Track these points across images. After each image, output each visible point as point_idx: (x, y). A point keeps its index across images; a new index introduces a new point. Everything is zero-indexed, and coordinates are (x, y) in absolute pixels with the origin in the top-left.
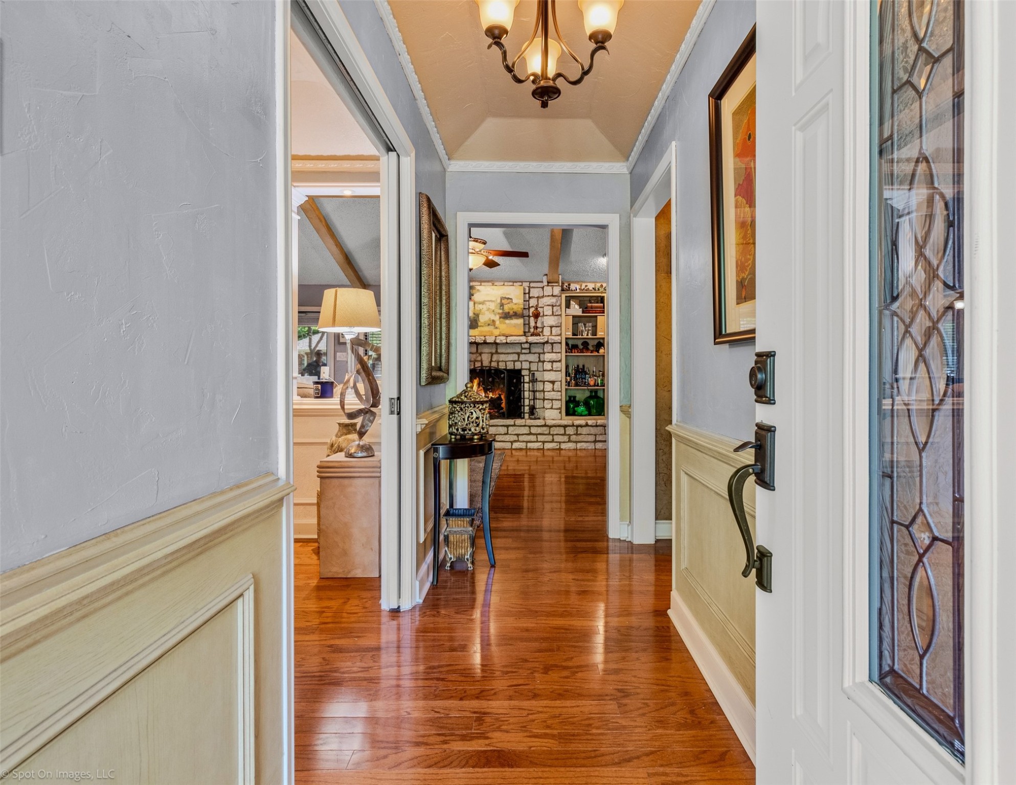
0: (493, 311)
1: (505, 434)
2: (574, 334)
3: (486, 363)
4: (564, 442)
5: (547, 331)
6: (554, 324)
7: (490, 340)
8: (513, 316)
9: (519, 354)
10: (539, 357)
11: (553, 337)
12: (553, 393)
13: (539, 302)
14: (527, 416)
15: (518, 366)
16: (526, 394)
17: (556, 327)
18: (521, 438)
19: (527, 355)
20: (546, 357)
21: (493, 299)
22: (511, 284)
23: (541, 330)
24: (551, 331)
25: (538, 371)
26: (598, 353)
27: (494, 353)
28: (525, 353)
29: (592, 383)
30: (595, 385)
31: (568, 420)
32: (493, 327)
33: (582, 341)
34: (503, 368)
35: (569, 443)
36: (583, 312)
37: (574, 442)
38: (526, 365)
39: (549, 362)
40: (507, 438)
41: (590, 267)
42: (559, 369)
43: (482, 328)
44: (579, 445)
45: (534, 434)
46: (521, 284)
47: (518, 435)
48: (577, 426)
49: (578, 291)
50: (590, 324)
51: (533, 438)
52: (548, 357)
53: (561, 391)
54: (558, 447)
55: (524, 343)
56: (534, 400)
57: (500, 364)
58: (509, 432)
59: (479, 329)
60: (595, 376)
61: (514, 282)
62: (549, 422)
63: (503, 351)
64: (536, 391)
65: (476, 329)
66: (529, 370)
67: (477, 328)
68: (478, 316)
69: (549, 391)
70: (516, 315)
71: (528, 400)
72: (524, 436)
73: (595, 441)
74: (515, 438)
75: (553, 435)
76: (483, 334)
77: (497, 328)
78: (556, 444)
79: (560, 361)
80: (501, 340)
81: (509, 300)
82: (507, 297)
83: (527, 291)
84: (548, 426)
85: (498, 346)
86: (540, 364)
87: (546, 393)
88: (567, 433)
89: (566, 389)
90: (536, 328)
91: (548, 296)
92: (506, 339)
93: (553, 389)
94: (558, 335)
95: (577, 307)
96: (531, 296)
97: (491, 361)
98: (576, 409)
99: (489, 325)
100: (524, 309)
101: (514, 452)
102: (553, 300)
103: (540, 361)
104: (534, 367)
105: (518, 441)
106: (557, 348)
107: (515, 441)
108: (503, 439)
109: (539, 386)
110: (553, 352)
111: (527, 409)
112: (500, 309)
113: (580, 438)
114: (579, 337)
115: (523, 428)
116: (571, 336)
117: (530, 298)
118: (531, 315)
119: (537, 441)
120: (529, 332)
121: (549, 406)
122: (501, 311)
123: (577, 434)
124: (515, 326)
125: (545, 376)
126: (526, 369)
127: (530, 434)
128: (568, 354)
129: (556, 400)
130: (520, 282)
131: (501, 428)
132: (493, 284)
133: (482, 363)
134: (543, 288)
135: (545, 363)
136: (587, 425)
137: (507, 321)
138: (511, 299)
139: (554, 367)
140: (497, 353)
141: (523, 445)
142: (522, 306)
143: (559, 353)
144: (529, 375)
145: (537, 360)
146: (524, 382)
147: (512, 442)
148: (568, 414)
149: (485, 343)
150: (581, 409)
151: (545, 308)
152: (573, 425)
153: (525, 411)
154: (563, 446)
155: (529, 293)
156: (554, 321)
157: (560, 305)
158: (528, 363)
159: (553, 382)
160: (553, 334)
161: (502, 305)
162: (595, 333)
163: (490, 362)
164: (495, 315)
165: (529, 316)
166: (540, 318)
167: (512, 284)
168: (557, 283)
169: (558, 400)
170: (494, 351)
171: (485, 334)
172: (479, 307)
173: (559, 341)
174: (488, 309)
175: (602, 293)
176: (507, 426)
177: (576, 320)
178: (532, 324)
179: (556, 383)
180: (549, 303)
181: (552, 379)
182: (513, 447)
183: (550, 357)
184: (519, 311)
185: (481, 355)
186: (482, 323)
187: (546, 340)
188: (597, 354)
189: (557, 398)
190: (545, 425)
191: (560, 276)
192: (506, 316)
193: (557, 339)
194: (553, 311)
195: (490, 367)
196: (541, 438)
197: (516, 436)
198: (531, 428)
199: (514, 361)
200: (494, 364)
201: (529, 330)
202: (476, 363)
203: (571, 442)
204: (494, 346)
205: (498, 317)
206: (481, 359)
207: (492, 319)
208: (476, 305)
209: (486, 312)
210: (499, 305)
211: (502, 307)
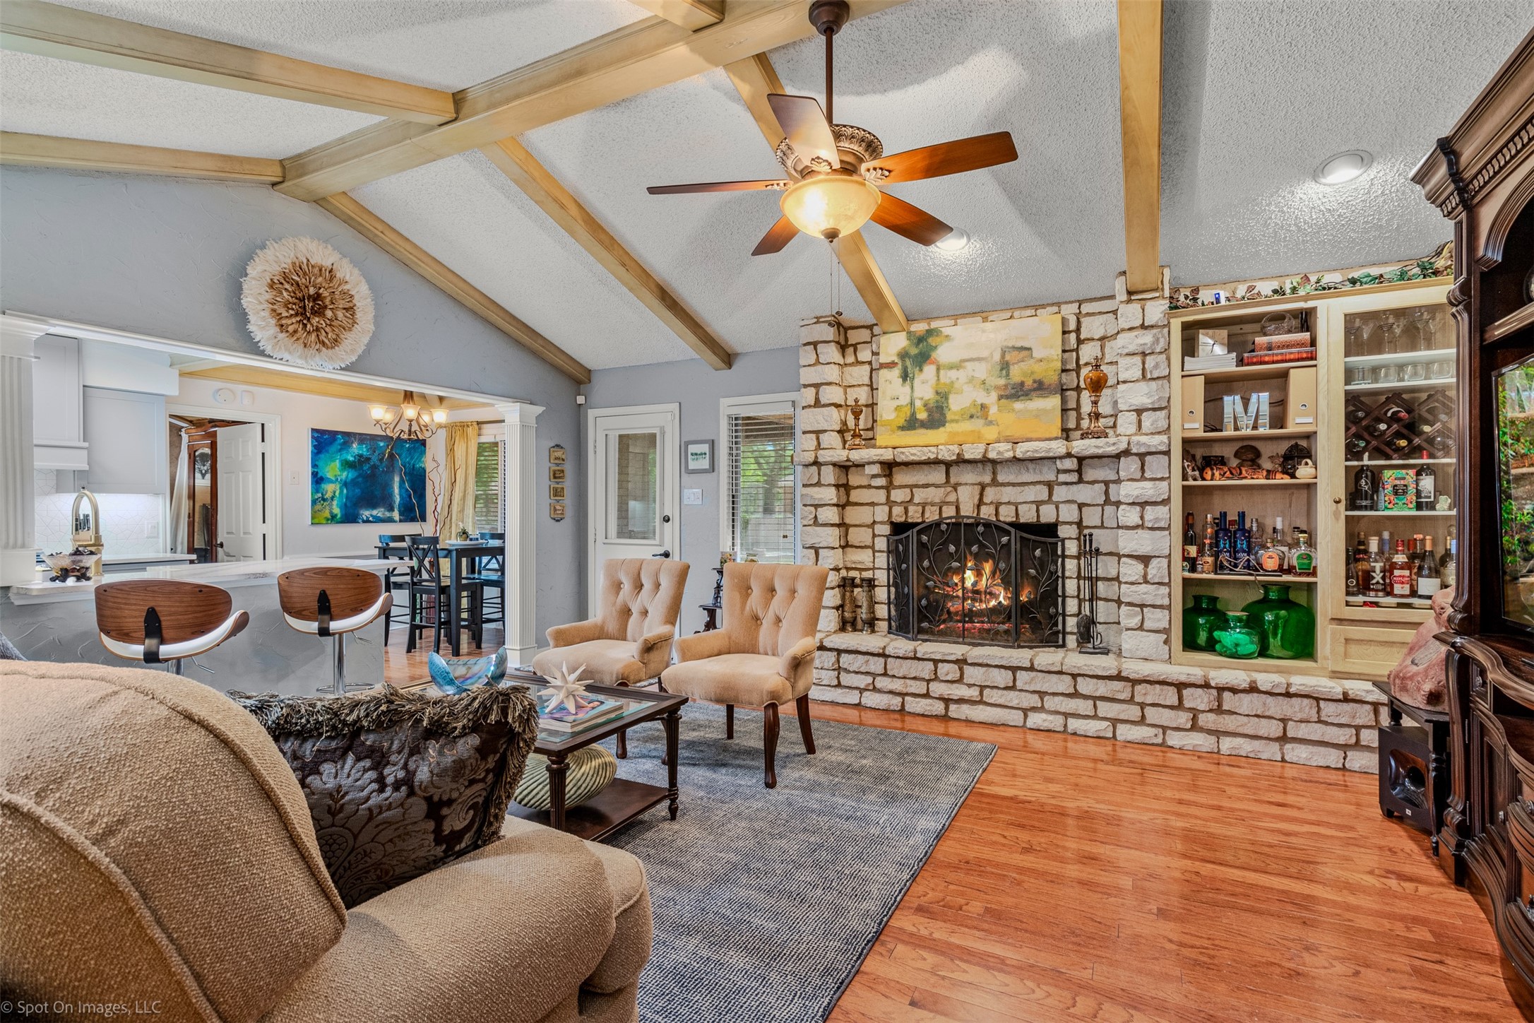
0: (984, 383)
1: (1007, 688)
2: (1209, 427)
3: (967, 510)
4: (1177, 729)
5: (1126, 423)
6: (1146, 401)
7: (973, 452)
8: (1035, 390)
9: (1050, 485)
10: (1107, 493)
11: (1143, 439)
12: (1144, 588)
13: (1107, 350)
14: (1071, 641)
15: (1048, 515)
16: (1071, 586)
17: (1154, 410)
18: (1050, 703)
19: (1075, 487)
20: (1123, 492)
21: (985, 354)
22: (1030, 312)
23: (1110, 421)
24: (1140, 422)
25: (1102, 527)
26: (1293, 476)
27: (988, 485)
28: (1067, 484)
29: (1271, 564)
30: (1281, 570)
31: (1192, 667)
32: (981, 422)
33: (1237, 446)
34: (1009, 519)
35: (1194, 734)
36: (1241, 362)
37: (1210, 732)
38: (1068, 513)
39: (1133, 504)
40: (1012, 698)
41: (1266, 225)
42: (1162, 524)
43: (954, 425)
44: (1227, 744)
45: (1085, 697)
46: (1055, 309)
47: (1042, 694)
48: (1221, 689)
49: (1223, 301)
50: (1265, 396)
51: (1084, 707)
52: (1127, 491)
53: (1169, 584)
54: (1159, 740)
55: (1061, 458)
56: (1091, 600)
57: (1002, 509)
58: (1019, 684)
59: (949, 427)
60: (1282, 543)
61: (1036, 307)
62: (1134, 668)
63: (1011, 478)
64: (1098, 579)
65: (942, 429)
66: (1079, 524)
67: (944, 425)
68: (947, 399)
69: (1132, 583)
70: (1040, 388)
71: (1076, 601)
72: (1057, 699)
73: (1284, 739)
74: (1034, 701)
75: (1142, 706)
76: (956, 439)
77: (990, 423)
78: (1152, 731)
79: (1166, 502)
80: (999, 453)
81: (1025, 353)
82: (1019, 344)
83: (1072, 326)
84: (1127, 679)
85: (999, 467)
86: (1109, 509)
87: (1123, 586)
88: (1187, 704)
89: (1186, 582)
90: (1097, 416)
91: (1131, 329)
92: (1013, 449)
93: (1145, 576)
94: (1159, 433)
95: (1219, 350)
96: (1082, 337)
97: (981, 503)
98: (1217, 634)
99: (972, 417)
100: (1063, 371)
101: (1030, 737)
102: (1146, 338)
103: (1107, 501)
104: (1092, 517)
105: (1041, 709)
106: (1156, 466)
107: (1034, 709)
108: (1001, 701)
109: (1106, 567)
110: (1143, 478)
111: (1071, 623)
112: (1001, 376)
113: (1228, 723)
114: (1224, 434)
115: (1054, 677)
116: (1201, 434)
117: (1080, 342)
118: (1082, 385)
119: (1095, 717)
120: (1078, 427)
121: (1135, 621)
122: (1002, 382)
123: (1219, 710)
124: (1037, 416)
125: (1121, 544)
126: (1070, 523)
127: (1075, 695)
128: (1191, 482)
129: (1154, 606)
130: (1053, 305)
131: (996, 670)
132: (985, 320)
133: (958, 508)
134: (1115, 312)
135: (1122, 507)
136: (1253, 689)
137: (1018, 405)
138: (1029, 349)
139: (1147, 517)
140: (995, 482)
141: (1056, 722)
142: (1059, 365)
143: (1162, 479)
144: (1078, 539)
145: (1101, 500)
146: (1064, 556)
147: (1025, 711)
148: (1190, 644)
149: (961, 461)
150: (1233, 637)
151: (1123, 362)
152: (1206, 686)
153: (1068, 629)
154: (1174, 739)
155: (1078, 330)
156: (1149, 395)
157: (1166, 351)
158: (1075, 507)
159: (1145, 560)
160: (1144, 429)
161: (1005, 366)
162: (1279, 419)
163: (979, 507)
164: (988, 391)
165: (1078, 389)
166: (1106, 392)
167: (1033, 312)
168: (1156, 290)
169: (1161, 607)
170: (987, 479)
171: (960, 439)
172: (948, 376)
173: (1164, 448)
174: (971, 380)
175: (1307, 298)
176: (1015, 670)
177: (1216, 386)
178: (1086, 407)
179: (1154, 562)
180: (1131, 348)
181: (1144, 550)
182: (1030, 724)
183: (1136, 493)
184: (1051, 377)
185: (956, 490)
186: (955, 413)
187: (1123, 446)
188: (1287, 480)
189: (1159, 603)
190: (1118, 677)
191: (1167, 272)
192: (1018, 392)
193: (1158, 442)
194: (1144, 369)
195: (978, 518)
196: (1105, 709)
197: (1036, 697)
198: (1079, 679)
199: (1038, 504)
200: (987, 513)
201: (1078, 425)
202: (944, 508)
203: (1202, 730)
204: (989, 467)
205: (994, 395)
206: (958, 500)
207: (980, 401)
208: (942, 372)
209: (965, 388)
210: (999, 367)
211: (1004, 372)
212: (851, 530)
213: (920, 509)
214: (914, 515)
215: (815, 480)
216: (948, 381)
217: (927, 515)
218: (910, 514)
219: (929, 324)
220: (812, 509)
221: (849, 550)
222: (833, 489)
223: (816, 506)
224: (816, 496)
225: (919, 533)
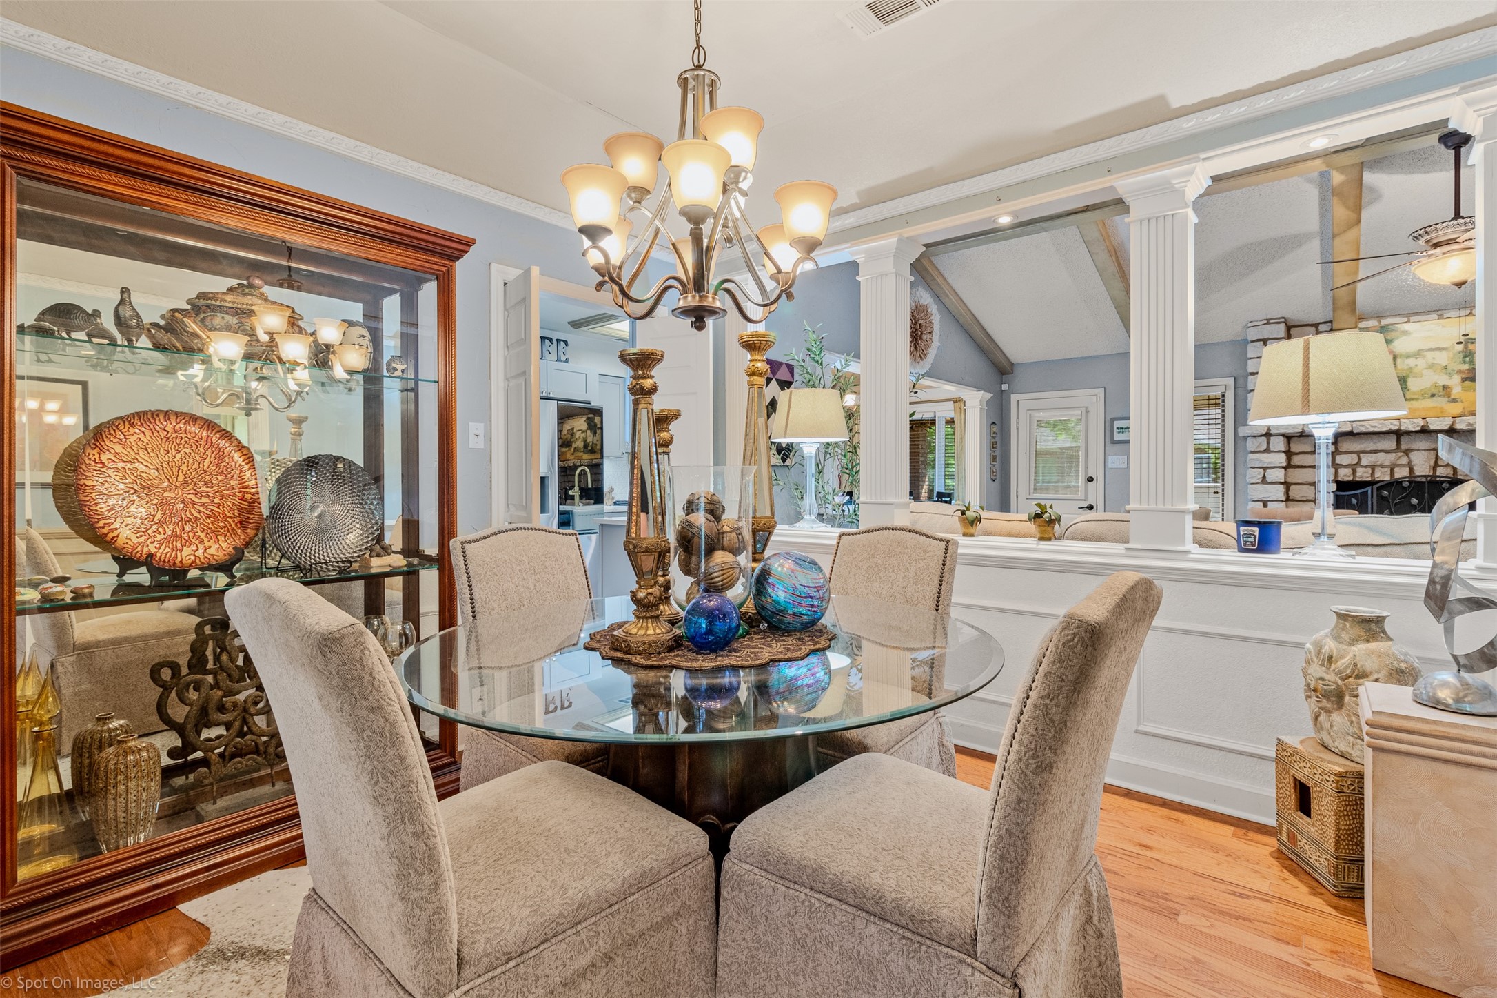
0: (1445, 368)
3: (1423, 469)
7: (1438, 424)
21: (1445, 345)
32: (1445, 399)
43: (1415, 402)
76: (1417, 414)
77: (1454, 400)
80: (1468, 425)
99: (1433, 395)
112: (1464, 362)
122: (1466, 367)
132: (1441, 317)
133: (1411, 470)
161: (1468, 354)
163: (1434, 468)
164: (1450, 375)
171: (1424, 414)
172: (1405, 363)
174: (1431, 366)
185: (1408, 455)
186: (1414, 393)
195: (1434, 476)
202: (1396, 470)
205: (1457, 379)
206: (1410, 462)
207: (1441, 384)
209: (1425, 372)
210: (1461, 355)
211: (1468, 359)
212: (1292, 487)
213: (1370, 470)
214: (1363, 475)
215: (1264, 447)
216: (1406, 367)
217: (1376, 475)
218: (1358, 474)
219: (1379, 322)
220: (1261, 470)
221: (1289, 503)
222: (1283, 454)
223: (1265, 469)
224: (1266, 460)
225: (1379, 489)
